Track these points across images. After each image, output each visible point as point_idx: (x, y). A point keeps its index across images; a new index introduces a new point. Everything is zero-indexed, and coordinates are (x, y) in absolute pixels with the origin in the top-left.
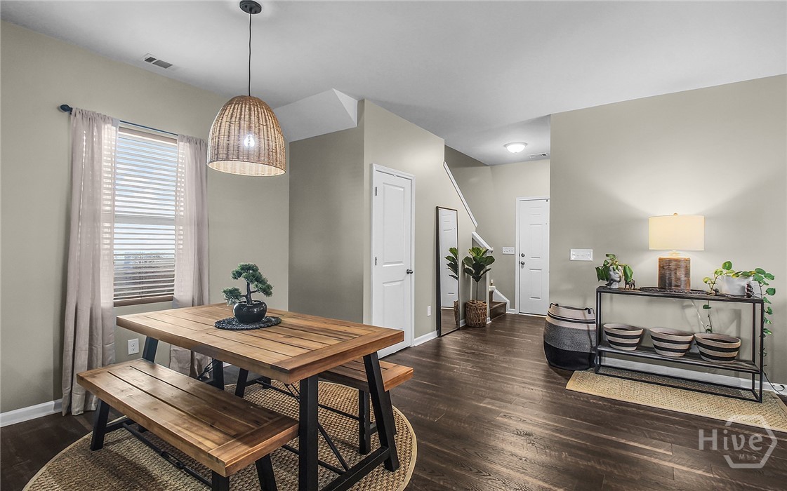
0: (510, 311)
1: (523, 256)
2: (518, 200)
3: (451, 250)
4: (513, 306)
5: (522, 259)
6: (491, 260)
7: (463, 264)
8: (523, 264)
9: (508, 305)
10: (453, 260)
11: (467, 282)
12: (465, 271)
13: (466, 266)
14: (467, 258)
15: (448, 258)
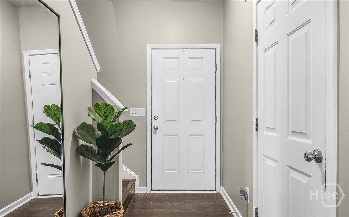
0: (140, 190)
1: (155, 119)
2: (149, 47)
3: (48, 110)
4: (144, 183)
5: (155, 123)
6: (129, 126)
7: (75, 138)
8: (156, 129)
9: (137, 183)
10: (52, 130)
11: (81, 171)
12: (80, 151)
13: (81, 142)
14: (84, 127)
15: (39, 127)
